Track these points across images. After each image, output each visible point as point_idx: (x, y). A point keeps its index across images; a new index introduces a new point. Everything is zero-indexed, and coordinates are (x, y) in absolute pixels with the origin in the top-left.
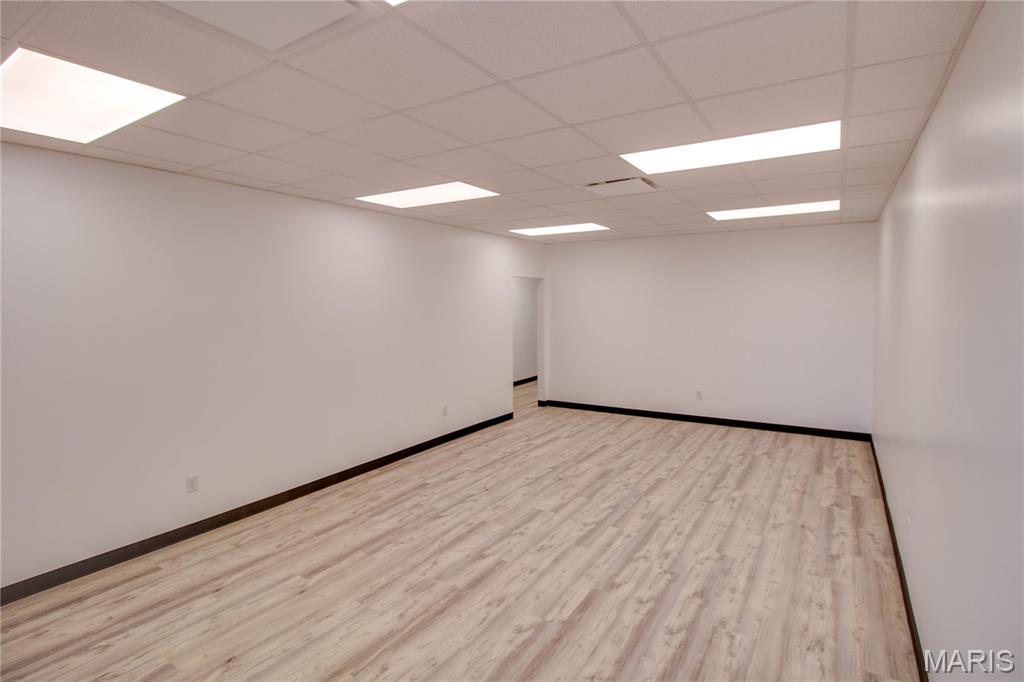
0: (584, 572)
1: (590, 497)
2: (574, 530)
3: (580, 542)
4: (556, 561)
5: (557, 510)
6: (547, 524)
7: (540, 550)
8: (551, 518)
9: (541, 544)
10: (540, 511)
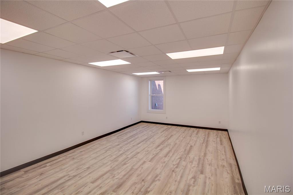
0: (139, 147)
1: (132, 169)
2: (140, 156)
3: (139, 153)
4: (144, 149)
5: (144, 162)
6: (147, 157)
7: (148, 151)
8: (146, 159)
9: (148, 152)
10: (150, 161)
